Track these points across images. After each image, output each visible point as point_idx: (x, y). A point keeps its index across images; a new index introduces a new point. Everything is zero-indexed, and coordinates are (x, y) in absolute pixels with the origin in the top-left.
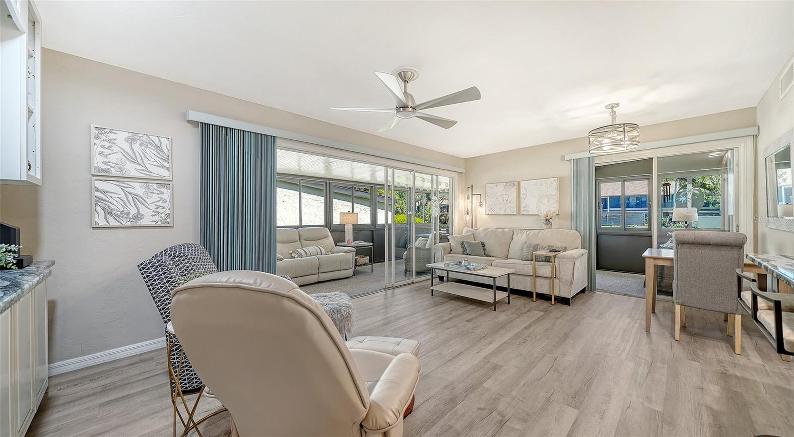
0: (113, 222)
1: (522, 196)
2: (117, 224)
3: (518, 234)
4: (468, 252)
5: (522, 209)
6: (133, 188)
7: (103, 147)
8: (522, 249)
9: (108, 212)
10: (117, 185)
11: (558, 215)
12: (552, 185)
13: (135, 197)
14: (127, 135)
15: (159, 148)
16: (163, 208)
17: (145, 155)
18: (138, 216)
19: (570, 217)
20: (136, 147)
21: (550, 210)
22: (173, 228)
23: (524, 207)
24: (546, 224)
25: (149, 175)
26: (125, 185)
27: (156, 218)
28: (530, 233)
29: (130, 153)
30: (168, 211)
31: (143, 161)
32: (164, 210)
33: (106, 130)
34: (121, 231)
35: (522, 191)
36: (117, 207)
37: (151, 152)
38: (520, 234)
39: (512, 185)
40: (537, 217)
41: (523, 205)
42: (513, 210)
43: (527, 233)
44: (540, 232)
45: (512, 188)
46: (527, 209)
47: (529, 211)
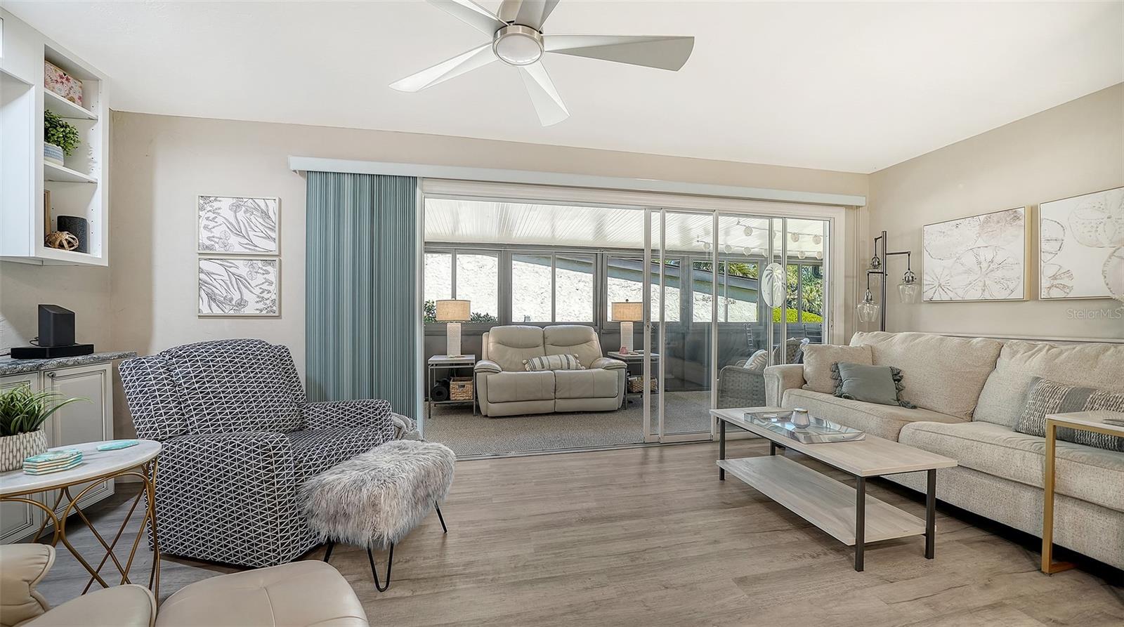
0: (217, 311)
1: (1044, 246)
2: (219, 312)
3: (1017, 352)
4: (844, 389)
5: (1045, 282)
6: (237, 267)
7: (207, 219)
9: (212, 298)
10: (221, 264)
13: (239, 278)
14: (231, 201)
15: (265, 214)
16: (269, 292)
17: (249, 225)
18: (242, 303)
20: (241, 215)
22: (281, 318)
23: (1054, 277)
25: (254, 250)
26: (228, 264)
27: (261, 306)
29: (235, 224)
30: (274, 297)
31: (247, 233)
32: (270, 295)
33: (211, 199)
34: (226, 321)
35: (1046, 230)
36: (220, 292)
37: (257, 220)
38: (1022, 353)
39: (1008, 219)
40: (1105, 304)
41: (1047, 270)
42: (1011, 287)
43: (1049, 350)
44: (1107, 350)
45: (1010, 228)
46: (1065, 281)
47: (1071, 288)
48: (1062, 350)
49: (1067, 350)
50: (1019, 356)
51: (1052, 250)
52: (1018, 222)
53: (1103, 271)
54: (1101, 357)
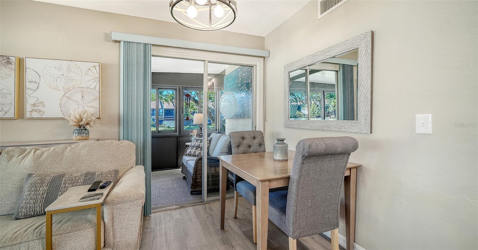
1: (28, 85)
3: (13, 156)
5: (28, 108)
8: (21, 190)
11: (99, 118)
12: (90, 73)
19: (117, 122)
21: (86, 111)
23: (34, 105)
24: (79, 133)
28: (43, 153)
35: (29, 75)
38: (16, 157)
39: (3, 62)
40: (60, 122)
41: (30, 101)
42: (6, 109)
43: (34, 152)
44: (66, 148)
45: (4, 69)
46: (41, 108)
47: (44, 112)
48: (43, 152)
49: (46, 151)
50: (14, 159)
51: (32, 88)
52: (10, 65)
53: (60, 104)
54: (65, 153)
